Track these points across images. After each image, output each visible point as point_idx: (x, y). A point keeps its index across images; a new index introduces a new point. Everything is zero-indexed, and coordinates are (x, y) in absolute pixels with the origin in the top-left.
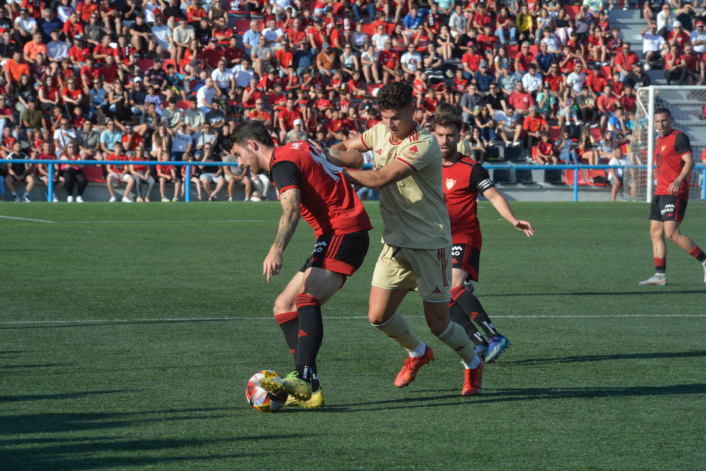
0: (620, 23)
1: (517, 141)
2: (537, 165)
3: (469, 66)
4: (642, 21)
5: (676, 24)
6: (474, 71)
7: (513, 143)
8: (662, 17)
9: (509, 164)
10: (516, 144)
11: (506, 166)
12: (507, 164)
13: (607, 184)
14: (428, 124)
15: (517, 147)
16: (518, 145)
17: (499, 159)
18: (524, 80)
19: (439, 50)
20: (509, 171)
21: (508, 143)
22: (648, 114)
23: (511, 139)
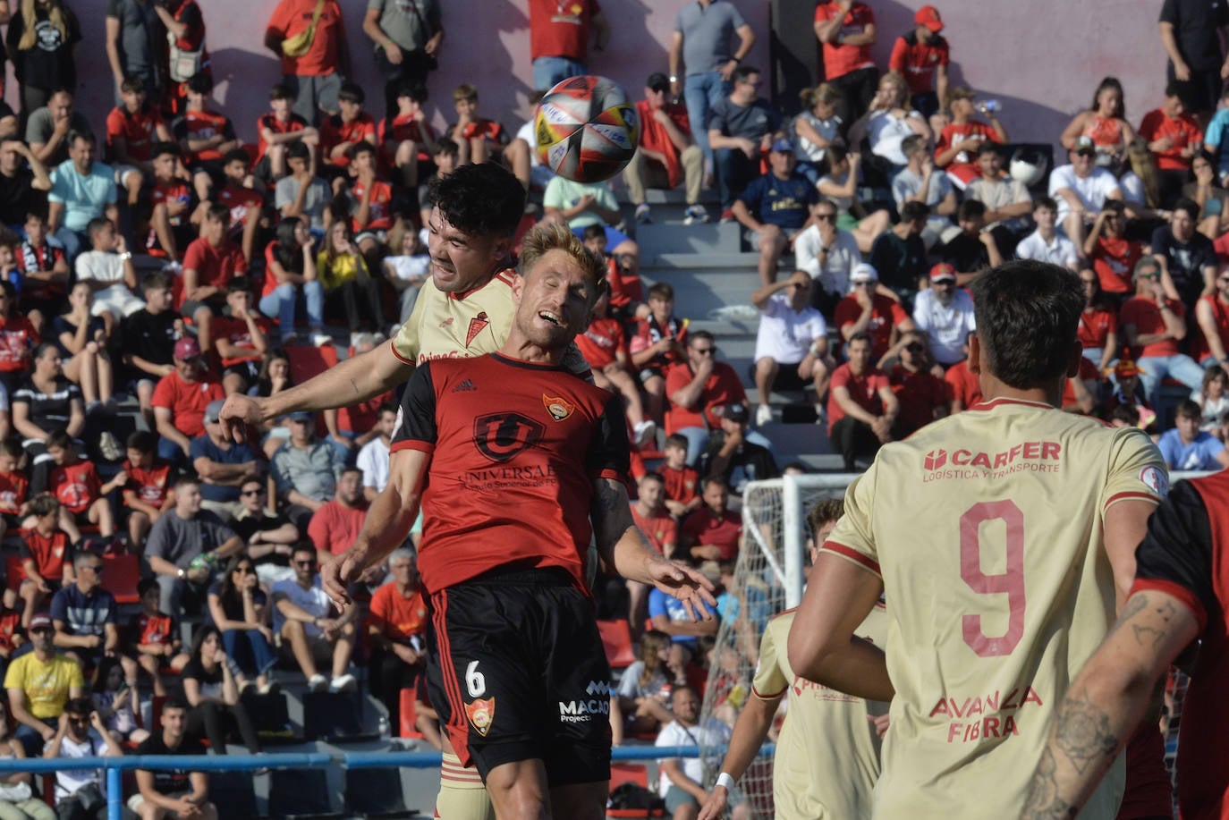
0: (672, 269)
1: (344, 673)
2: (418, 750)
3: (172, 420)
4: (746, 259)
5: (861, 271)
6: (190, 437)
7: (329, 679)
8: (810, 250)
9: (323, 751)
10: (339, 682)
11: (312, 757)
12: (314, 750)
13: (658, 812)
14: (38, 620)
15: (344, 691)
16: (348, 685)
17: (289, 732)
18: (363, 461)
19: (68, 368)
20: (322, 774)
21: (315, 679)
22: (783, 570)
23: (324, 666)
